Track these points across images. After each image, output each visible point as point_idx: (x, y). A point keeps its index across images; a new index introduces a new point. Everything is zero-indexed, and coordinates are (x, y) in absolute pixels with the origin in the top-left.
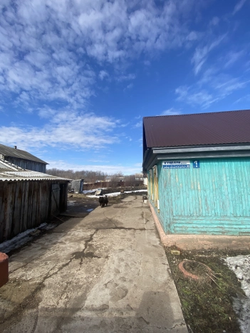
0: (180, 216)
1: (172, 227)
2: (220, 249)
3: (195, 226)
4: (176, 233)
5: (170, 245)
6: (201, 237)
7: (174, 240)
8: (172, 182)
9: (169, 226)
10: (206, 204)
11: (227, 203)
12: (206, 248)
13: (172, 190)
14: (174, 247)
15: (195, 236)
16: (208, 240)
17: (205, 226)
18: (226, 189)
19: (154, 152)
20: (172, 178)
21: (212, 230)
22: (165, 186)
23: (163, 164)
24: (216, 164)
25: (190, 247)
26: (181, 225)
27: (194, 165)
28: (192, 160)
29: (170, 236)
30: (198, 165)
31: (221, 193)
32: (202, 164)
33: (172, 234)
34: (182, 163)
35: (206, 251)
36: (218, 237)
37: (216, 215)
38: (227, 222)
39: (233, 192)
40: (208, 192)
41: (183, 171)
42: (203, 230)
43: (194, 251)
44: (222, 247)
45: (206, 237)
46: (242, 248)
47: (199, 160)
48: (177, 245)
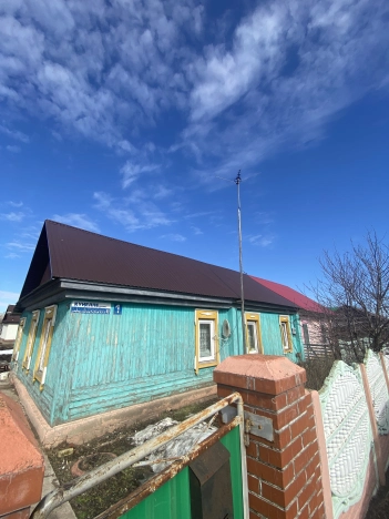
0: (81, 388)
1: (65, 410)
2: (128, 425)
3: (101, 399)
4: (71, 418)
5: (56, 445)
6: (107, 415)
7: (65, 433)
8: (81, 334)
9: (61, 409)
10: (121, 364)
11: (143, 361)
12: (111, 430)
13: (79, 346)
14: (64, 445)
15: (99, 417)
16: (116, 417)
17: (115, 396)
18: (145, 343)
19: (63, 285)
20: (82, 328)
21: (122, 400)
22: (68, 342)
23: (73, 305)
24: (139, 310)
25: (90, 436)
26: (81, 404)
27: (116, 310)
28: (114, 304)
29: (59, 428)
30: (120, 311)
31: (140, 347)
32: (125, 309)
33: (64, 422)
34: (101, 306)
35: (110, 435)
36: (127, 409)
37: (130, 378)
38: (140, 385)
39: (151, 344)
40: (125, 347)
41: (100, 317)
42: (111, 403)
43: (94, 442)
44: (130, 422)
45: (114, 413)
46: (151, 417)
47: (122, 305)
48: (68, 441)
